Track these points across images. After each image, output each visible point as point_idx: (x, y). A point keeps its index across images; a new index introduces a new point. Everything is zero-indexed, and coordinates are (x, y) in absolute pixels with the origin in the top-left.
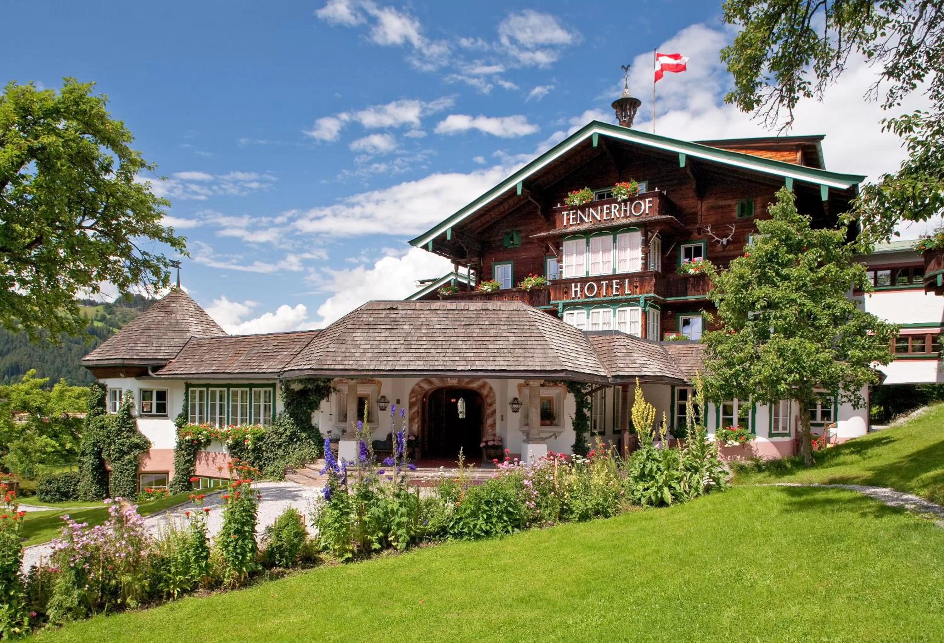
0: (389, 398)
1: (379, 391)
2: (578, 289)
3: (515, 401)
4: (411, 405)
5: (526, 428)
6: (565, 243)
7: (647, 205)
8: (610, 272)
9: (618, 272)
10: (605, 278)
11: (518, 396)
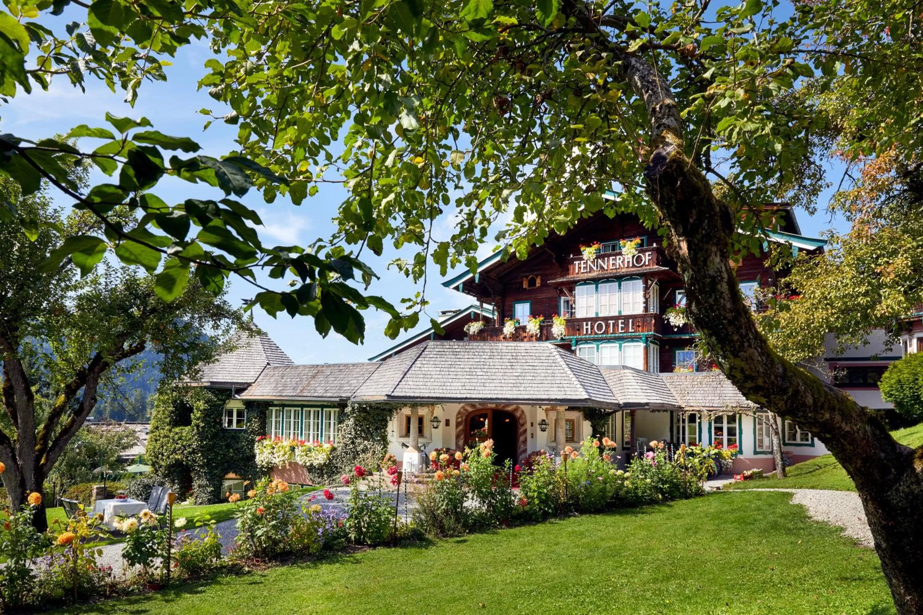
0: (440, 418)
1: (433, 413)
2: (589, 327)
3: (543, 422)
4: (458, 424)
5: (554, 444)
6: (577, 288)
7: (647, 258)
8: (617, 314)
9: (623, 314)
10: (612, 318)
11: (545, 418)
